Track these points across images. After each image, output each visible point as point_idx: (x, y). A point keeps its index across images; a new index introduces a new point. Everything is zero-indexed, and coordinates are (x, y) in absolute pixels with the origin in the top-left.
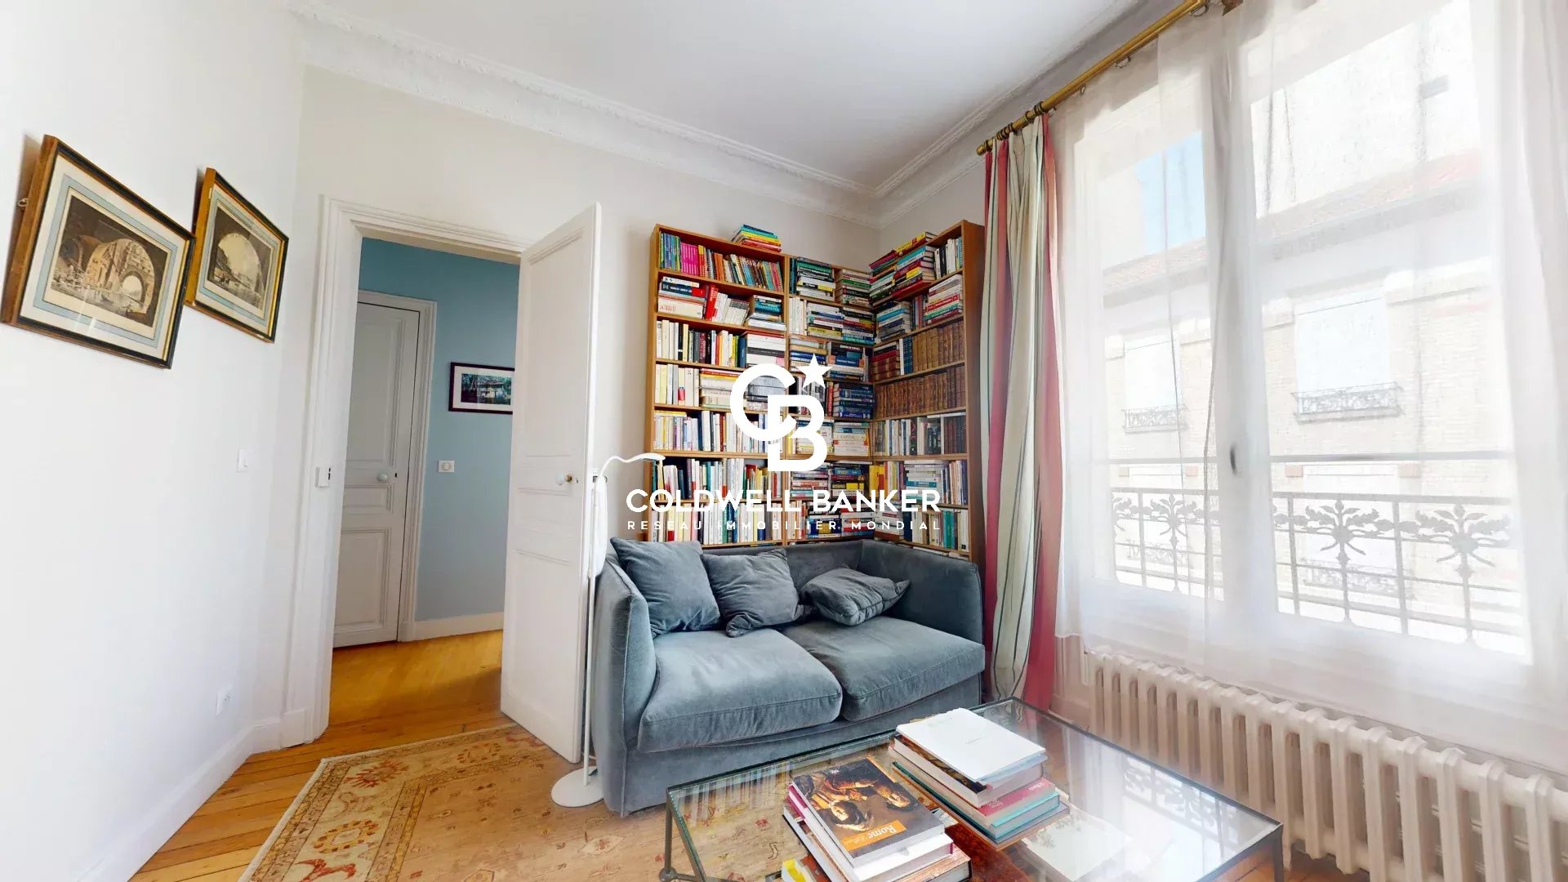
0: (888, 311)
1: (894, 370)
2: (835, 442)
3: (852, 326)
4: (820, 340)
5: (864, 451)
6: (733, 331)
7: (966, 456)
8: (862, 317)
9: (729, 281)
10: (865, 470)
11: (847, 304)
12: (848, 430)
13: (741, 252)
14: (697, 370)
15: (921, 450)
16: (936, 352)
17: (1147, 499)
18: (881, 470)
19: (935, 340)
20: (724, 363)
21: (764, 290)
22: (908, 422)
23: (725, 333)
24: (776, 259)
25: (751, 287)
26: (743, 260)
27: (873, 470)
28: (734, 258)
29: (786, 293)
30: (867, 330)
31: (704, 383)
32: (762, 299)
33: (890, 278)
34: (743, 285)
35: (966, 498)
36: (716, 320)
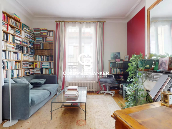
0: (38, 38)
1: (40, 48)
2: (29, 58)
3: (31, 38)
4: (27, 40)
5: (33, 60)
6: (12, 35)
7: (53, 62)
8: (33, 37)
9: (11, 24)
10: (33, 63)
11: (31, 34)
12: (31, 56)
13: (14, 19)
14: (5, 42)
15: (45, 60)
16: (48, 47)
17: (70, 66)
18: (36, 63)
19: (48, 45)
20: (10, 41)
21: (17, 28)
22: (42, 56)
23: (11, 35)
24: (19, 22)
25: (15, 26)
26: (14, 20)
27: (35, 63)
28: (12, 19)
29: (21, 30)
30: (33, 40)
31: (7, 45)
32: (17, 29)
33: (39, 33)
34: (14, 26)
35: (53, 67)
36: (8, 32)
